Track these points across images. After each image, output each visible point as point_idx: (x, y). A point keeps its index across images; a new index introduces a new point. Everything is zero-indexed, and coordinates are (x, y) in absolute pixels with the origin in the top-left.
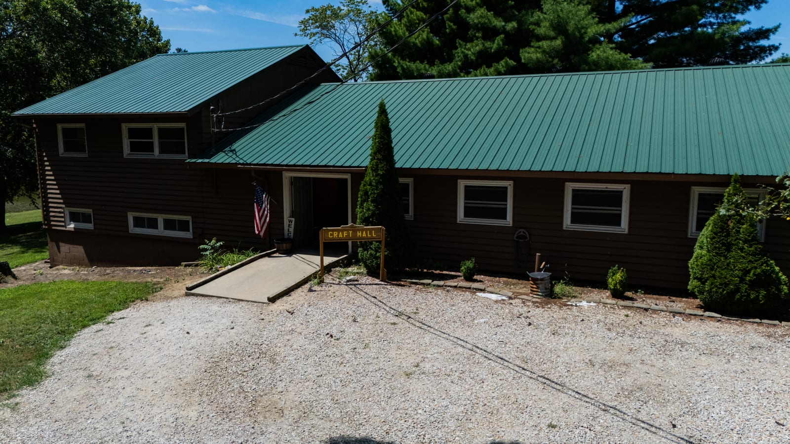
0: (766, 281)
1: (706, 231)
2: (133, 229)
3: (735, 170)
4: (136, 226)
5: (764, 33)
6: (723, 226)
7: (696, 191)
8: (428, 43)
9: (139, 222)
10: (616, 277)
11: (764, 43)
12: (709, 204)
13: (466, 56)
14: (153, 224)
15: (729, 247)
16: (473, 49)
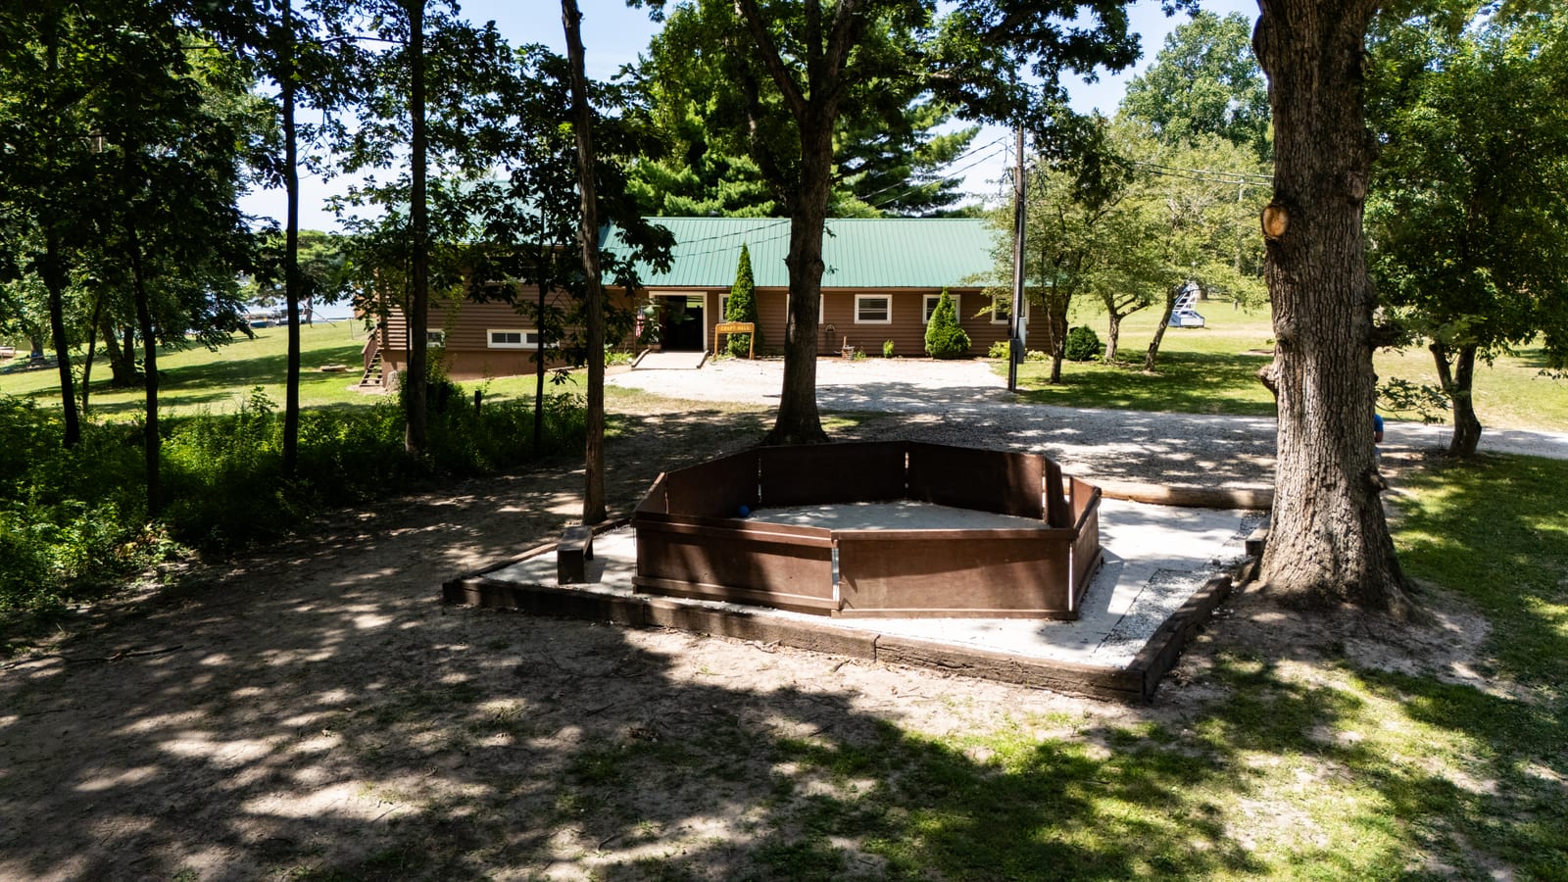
0: (960, 340)
1: (933, 317)
2: (491, 344)
3: (945, 284)
4: (494, 341)
5: (954, 183)
6: (940, 316)
7: (926, 297)
8: (689, 179)
9: (497, 338)
10: (888, 347)
11: (954, 190)
12: (932, 304)
13: (729, 195)
14: (516, 338)
15: (943, 324)
16: (735, 189)
